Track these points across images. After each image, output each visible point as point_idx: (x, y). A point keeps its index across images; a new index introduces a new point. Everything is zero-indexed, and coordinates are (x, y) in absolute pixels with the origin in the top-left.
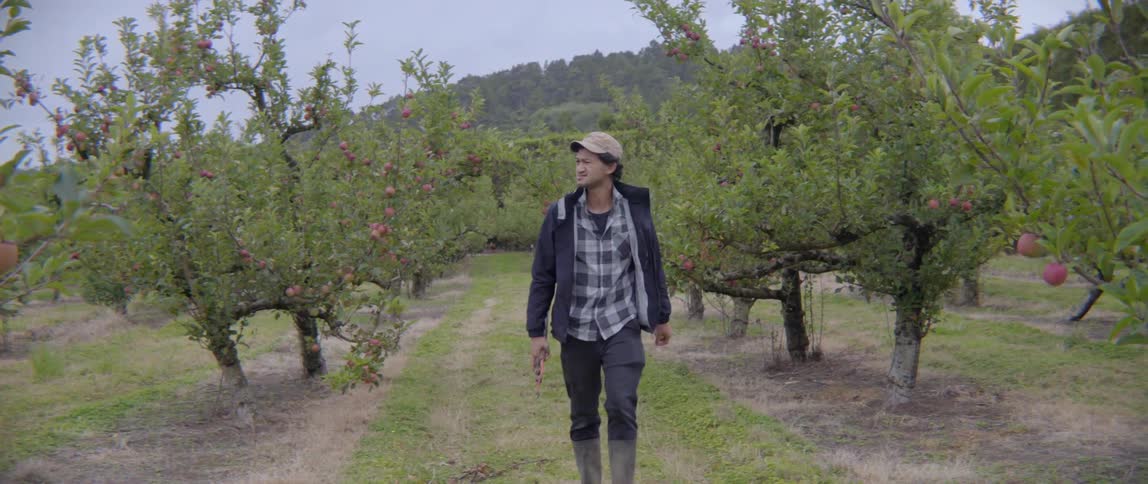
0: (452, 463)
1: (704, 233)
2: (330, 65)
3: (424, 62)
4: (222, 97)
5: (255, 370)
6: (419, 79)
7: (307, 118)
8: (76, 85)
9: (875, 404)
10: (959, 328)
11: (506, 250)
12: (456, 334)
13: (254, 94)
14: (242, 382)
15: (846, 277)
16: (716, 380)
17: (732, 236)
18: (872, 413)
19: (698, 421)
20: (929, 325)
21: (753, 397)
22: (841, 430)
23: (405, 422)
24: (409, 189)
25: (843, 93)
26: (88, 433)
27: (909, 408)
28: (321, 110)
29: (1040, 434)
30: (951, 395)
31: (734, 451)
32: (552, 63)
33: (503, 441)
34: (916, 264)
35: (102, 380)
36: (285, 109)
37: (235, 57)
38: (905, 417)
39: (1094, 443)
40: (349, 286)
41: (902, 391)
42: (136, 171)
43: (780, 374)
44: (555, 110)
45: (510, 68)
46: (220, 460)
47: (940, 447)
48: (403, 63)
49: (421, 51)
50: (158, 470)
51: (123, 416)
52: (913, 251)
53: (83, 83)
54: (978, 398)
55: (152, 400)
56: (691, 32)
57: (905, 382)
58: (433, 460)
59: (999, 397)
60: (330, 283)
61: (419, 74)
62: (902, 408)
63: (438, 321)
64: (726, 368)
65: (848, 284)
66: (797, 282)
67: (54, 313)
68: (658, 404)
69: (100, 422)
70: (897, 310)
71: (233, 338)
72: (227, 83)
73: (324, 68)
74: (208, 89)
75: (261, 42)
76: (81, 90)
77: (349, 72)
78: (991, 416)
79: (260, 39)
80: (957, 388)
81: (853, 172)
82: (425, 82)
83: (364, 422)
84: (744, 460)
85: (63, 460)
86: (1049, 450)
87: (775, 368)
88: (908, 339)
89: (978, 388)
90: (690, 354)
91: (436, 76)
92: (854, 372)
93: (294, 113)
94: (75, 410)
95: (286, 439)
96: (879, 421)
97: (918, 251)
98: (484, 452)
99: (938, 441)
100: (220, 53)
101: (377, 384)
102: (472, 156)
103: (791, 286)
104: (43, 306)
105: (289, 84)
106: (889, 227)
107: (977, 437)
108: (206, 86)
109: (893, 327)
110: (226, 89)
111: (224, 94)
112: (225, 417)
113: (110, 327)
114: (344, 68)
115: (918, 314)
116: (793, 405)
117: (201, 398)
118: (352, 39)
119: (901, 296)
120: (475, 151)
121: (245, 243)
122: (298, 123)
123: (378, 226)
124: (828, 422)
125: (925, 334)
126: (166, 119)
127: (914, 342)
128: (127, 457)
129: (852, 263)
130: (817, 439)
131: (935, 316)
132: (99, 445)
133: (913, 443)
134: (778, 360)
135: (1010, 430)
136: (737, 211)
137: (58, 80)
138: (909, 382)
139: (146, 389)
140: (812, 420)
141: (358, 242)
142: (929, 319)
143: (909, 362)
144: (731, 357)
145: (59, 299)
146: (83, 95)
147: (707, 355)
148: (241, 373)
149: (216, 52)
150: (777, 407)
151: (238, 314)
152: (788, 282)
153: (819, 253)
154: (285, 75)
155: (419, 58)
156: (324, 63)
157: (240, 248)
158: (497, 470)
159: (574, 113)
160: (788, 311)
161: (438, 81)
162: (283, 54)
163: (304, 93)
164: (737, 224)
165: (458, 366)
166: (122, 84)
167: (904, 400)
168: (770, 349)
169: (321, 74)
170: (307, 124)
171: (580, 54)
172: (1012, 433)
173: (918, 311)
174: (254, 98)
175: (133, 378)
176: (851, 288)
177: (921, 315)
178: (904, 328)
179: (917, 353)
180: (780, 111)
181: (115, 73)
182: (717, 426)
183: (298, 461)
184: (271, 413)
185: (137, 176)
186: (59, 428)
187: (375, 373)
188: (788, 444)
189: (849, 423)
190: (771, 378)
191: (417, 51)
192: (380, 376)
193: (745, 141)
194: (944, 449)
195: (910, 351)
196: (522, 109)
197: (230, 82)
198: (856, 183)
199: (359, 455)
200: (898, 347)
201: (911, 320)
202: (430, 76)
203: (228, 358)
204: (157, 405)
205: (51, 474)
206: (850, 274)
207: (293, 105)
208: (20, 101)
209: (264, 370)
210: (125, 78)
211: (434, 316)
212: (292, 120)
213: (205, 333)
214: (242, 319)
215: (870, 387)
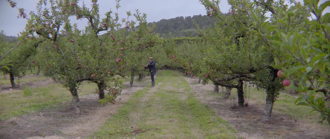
0: (132, 128)
1: (211, 67)
2: (111, 12)
3: (139, 13)
4: (81, 20)
5: (86, 98)
6: (137, 18)
7: (104, 27)
8: (36, 13)
9: (259, 120)
10: (290, 100)
11: (169, 69)
12: (147, 92)
13: (90, 19)
14: (78, 100)
15: (252, 83)
16: (215, 110)
17: (219, 68)
18: (257, 123)
19: (206, 121)
20: (276, 98)
21: (224, 115)
22: (246, 127)
23: (123, 115)
24: (128, 49)
25: (252, 29)
26: (33, 112)
27: (269, 122)
28: (107, 25)
29: (305, 132)
30: (282, 119)
31: (213, 131)
32: (187, 17)
33: (148, 123)
34: (273, 80)
35: (42, 97)
36: (98, 24)
37: (84, 8)
38: (266, 124)
39: (320, 136)
40: (109, 75)
41: (267, 117)
42: (52, 39)
43: (235, 110)
44: (187, 30)
45: (175, 18)
46: (67, 122)
47: (274, 134)
48: (127, 12)
49: (138, 10)
50: (49, 123)
51: (45, 108)
52: (273, 76)
53: (38, 13)
54: (290, 121)
55: (54, 104)
56: (214, 9)
57: (268, 114)
58: (127, 126)
59: (296, 121)
60: (104, 74)
61: (137, 16)
62: (267, 122)
63: (143, 88)
64: (220, 107)
65: (252, 84)
66: (242, 84)
67: (36, 78)
68: (197, 116)
69: (37, 109)
70: (267, 93)
71: (76, 88)
72: (82, 16)
73: (109, 13)
74: (77, 17)
75: (92, 4)
76: (38, 15)
77: (117, 15)
78: (291, 126)
79: (92, 3)
80: (284, 117)
81: (256, 52)
82: (138, 19)
83: (111, 114)
84: (215, 133)
85: (24, 119)
86: (306, 137)
87: (234, 108)
88: (269, 102)
89: (290, 117)
90: (211, 102)
91: (142, 17)
92: (256, 110)
93: (100, 25)
94: (31, 105)
95: (87, 118)
96: (259, 125)
97: (274, 76)
98: (142, 125)
99: (274, 132)
100: (80, 7)
101: (114, 104)
102: (151, 41)
103: (240, 84)
104: (33, 76)
105: (100, 17)
106: (265, 69)
107: (286, 132)
108: (76, 16)
109: (265, 98)
110: (82, 17)
111: (82, 19)
112: (73, 110)
113: (50, 83)
114: (115, 13)
115: (273, 95)
116: (235, 119)
117: (68, 104)
118: (118, 5)
119: (268, 89)
120: (152, 39)
121: (80, 61)
122: (102, 28)
123: (118, 59)
124: (243, 124)
125: (275, 101)
126: (61, 25)
127: (271, 103)
128: (42, 119)
129: (254, 79)
130: (239, 129)
131: (278, 96)
132: (35, 115)
133: (266, 132)
134: (235, 105)
135: (296, 131)
136: (220, 61)
137: (31, 12)
138: (269, 114)
139: (54, 100)
140: (239, 124)
141: (112, 63)
142: (276, 97)
143: (269, 109)
144: (222, 104)
145: (39, 75)
146: (38, 16)
147: (216, 103)
148: (78, 98)
149: (79, 7)
150: (230, 119)
151: (78, 82)
152: (239, 83)
153: (245, 75)
154: (98, 14)
155: (137, 12)
156: (109, 12)
157: (79, 62)
158: (143, 130)
159: (193, 32)
160: (239, 92)
161: (142, 19)
162: (98, 8)
163: (103, 20)
164: (221, 65)
165: (144, 101)
166: (50, 14)
167: (267, 120)
168: (233, 103)
169: (108, 14)
170: (104, 28)
171: (195, 15)
172: (297, 131)
173: (273, 94)
174: (89, 20)
175: (52, 98)
176: (253, 86)
177: (274, 95)
178: (269, 99)
179: (272, 106)
180: (237, 33)
181: (48, 10)
182: (211, 123)
183: (89, 124)
184: (86, 110)
185: (52, 40)
186: (25, 110)
187: (114, 100)
188: (229, 130)
189: (250, 125)
190: (232, 111)
191: (137, 10)
192: (115, 101)
193: (226, 41)
194: (275, 135)
195: (270, 106)
196: (178, 30)
197: (83, 15)
198: (255, 55)
199: (106, 123)
200: (267, 104)
201: (271, 97)
202: (140, 17)
203: (75, 93)
204: (55, 105)
205: (19, 122)
206: (253, 82)
207: (100, 23)
208: (21, 17)
209: (89, 98)
210: (51, 12)
211: (142, 86)
212: (100, 27)
213: (69, 86)
214: (79, 82)
215: (259, 115)
